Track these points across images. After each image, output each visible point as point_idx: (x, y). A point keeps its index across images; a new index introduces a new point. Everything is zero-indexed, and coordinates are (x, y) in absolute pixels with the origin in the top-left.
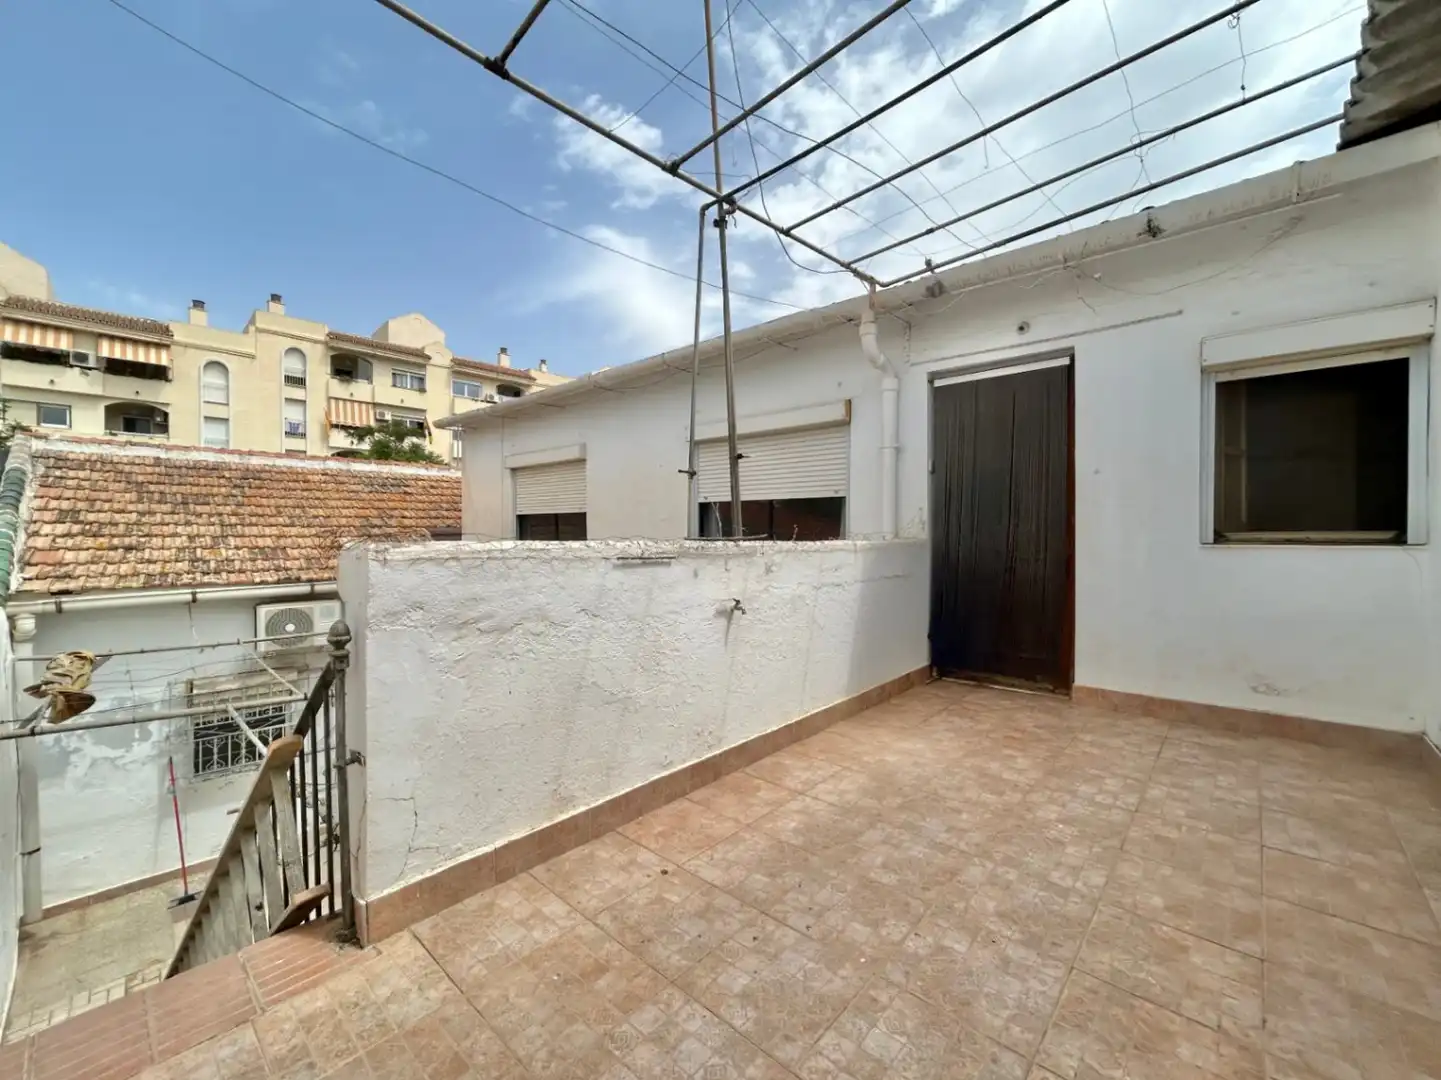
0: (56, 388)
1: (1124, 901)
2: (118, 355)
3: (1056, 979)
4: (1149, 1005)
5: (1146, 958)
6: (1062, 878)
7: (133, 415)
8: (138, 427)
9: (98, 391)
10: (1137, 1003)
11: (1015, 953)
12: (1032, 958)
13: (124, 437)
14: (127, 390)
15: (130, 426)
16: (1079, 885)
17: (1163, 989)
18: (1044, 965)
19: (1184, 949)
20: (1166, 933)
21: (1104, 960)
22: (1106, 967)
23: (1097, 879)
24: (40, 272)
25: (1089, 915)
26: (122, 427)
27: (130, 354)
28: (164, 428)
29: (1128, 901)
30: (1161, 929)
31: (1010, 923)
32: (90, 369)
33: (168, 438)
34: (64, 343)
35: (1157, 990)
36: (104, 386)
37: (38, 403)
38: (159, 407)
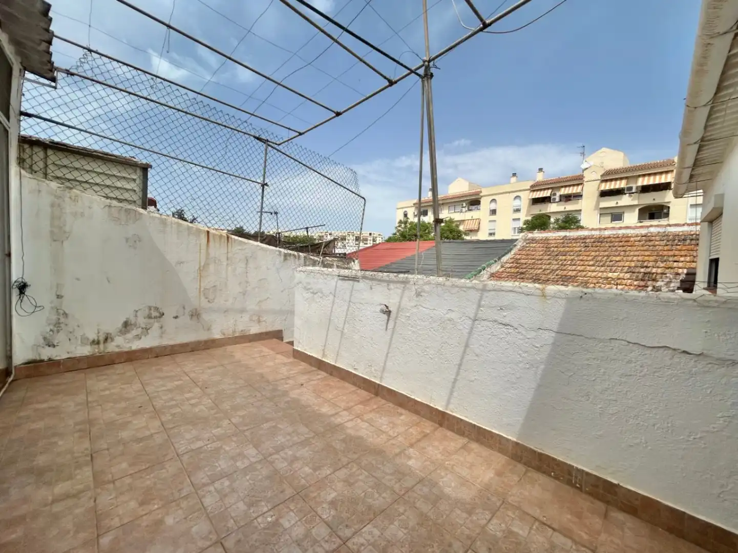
0: (619, 205)
1: (185, 502)
2: (645, 183)
3: (179, 448)
4: (144, 467)
5: (155, 484)
6: (222, 484)
7: (654, 210)
8: (655, 217)
9: (636, 202)
10: (148, 465)
11: (199, 444)
12: (193, 447)
13: (648, 223)
14: (650, 199)
15: (652, 217)
16: (212, 488)
17: (141, 477)
18: (186, 448)
19: (142, 504)
20: (154, 504)
21: (171, 468)
22: (167, 466)
23: (208, 501)
24: (621, 155)
25: (192, 479)
26: (647, 217)
27: (651, 181)
28: (667, 215)
29: (184, 504)
30: (158, 504)
31: (213, 449)
32: (633, 193)
33: (668, 220)
34: (622, 184)
35: (143, 475)
36: (638, 199)
37: (611, 213)
38: (665, 204)
